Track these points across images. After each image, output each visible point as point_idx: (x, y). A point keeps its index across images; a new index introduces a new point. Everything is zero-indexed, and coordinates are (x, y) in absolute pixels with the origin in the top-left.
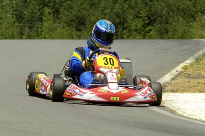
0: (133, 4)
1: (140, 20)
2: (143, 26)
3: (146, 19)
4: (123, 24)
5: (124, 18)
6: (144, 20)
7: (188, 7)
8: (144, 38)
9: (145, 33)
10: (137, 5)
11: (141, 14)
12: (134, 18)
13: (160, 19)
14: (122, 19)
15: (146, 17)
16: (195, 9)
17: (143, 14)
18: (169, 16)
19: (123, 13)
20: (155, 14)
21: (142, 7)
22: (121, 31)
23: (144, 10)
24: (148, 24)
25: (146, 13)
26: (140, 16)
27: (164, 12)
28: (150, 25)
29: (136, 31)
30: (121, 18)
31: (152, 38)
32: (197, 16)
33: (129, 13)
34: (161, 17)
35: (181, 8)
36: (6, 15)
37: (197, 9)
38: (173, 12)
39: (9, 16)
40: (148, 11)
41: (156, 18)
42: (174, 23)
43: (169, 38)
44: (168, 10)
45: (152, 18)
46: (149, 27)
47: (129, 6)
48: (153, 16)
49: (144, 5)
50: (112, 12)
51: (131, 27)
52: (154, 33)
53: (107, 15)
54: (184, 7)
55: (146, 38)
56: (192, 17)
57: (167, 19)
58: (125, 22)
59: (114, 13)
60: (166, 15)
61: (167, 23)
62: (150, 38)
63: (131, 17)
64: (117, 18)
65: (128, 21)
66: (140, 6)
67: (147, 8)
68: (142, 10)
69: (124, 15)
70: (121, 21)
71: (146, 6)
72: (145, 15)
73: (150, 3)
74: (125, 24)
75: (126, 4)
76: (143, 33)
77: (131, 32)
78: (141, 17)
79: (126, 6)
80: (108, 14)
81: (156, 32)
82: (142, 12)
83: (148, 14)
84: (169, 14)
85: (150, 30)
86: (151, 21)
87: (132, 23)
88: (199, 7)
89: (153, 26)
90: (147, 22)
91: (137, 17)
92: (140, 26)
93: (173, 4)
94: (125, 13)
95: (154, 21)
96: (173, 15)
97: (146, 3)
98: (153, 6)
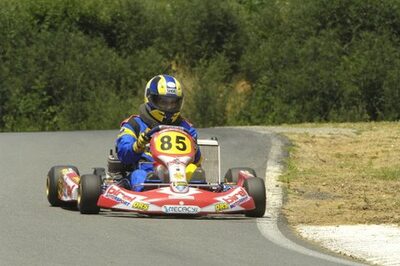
0: (18, 65)
1: (34, 95)
2: (40, 107)
3: (45, 93)
7: (121, 69)
8: (43, 130)
10: (26, 68)
12: (21, 92)
13: (70, 93)
15: (44, 90)
16: (134, 74)
20: (61, 84)
21: (36, 72)
23: (40, 77)
26: (33, 87)
27: (79, 80)
28: (52, 105)
29: (28, 117)
32: (138, 85)
33: (13, 83)
34: (74, 89)
35: (109, 71)
37: (138, 73)
38: (95, 79)
43: (89, 128)
44: (85, 75)
45: (56, 92)
46: (51, 109)
47: (11, 70)
48: (57, 87)
49: (39, 68)
51: (18, 109)
54: (115, 70)
55: (47, 128)
56: (131, 87)
57: (84, 93)
61: (84, 100)
63: (17, 91)
65: (12, 99)
66: (33, 69)
67: (46, 74)
68: (37, 78)
71: (43, 70)
73: (52, 64)
75: (6, 66)
77: (18, 118)
78: (35, 91)
79: (6, 69)
82: (37, 81)
84: (87, 83)
85: (53, 114)
87: (19, 103)
88: (141, 70)
90: (46, 99)
93: (95, 65)
96: (96, 85)
97: (44, 64)
98: (56, 68)
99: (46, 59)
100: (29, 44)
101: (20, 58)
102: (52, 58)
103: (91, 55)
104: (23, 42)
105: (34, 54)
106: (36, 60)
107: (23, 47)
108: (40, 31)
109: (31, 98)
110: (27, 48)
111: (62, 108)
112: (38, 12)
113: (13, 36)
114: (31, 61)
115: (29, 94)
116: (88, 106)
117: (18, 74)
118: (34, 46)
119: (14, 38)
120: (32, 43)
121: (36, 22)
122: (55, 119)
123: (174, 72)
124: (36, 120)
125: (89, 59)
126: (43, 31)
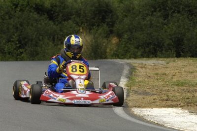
0: (5, 29)
1: (12, 43)
2: (15, 49)
6: (16, 44)
7: (55, 31)
8: (17, 60)
9: (17, 55)
10: (8, 30)
11: (12, 38)
12: (6, 42)
13: (30, 42)
15: (17, 41)
16: (62, 33)
18: (40, 40)
20: (25, 38)
21: (13, 32)
23: (16, 34)
24: (20, 47)
25: (17, 37)
27: (34, 36)
29: (9, 54)
31: (24, 60)
33: (2, 37)
34: (32, 40)
35: (49, 32)
37: (63, 32)
40: (20, 35)
41: (26, 42)
42: (44, 46)
43: (39, 60)
44: (37, 34)
45: (23, 42)
46: (21, 50)
49: (15, 30)
51: (4, 50)
52: (25, 55)
54: (52, 31)
55: (19, 59)
56: (60, 40)
57: (37, 42)
60: (36, 39)
61: (37, 46)
62: (22, 60)
63: (4, 41)
65: (1, 45)
66: (12, 31)
67: (18, 33)
68: (14, 35)
71: (17, 31)
72: (17, 39)
73: (21, 28)
76: (15, 55)
78: (13, 41)
81: (27, 54)
82: (14, 37)
83: (20, 38)
84: (38, 38)
85: (21, 53)
86: (22, 44)
89: (24, 48)
90: (18, 45)
91: (9, 41)
92: (12, 49)
93: (42, 29)
95: (26, 45)
96: (43, 39)
97: (17, 28)
98: (23, 30)
99: (18, 26)
100: (10, 18)
101: (5, 25)
102: (21, 25)
103: (41, 24)
104: (7, 17)
105: (13, 23)
106: (14, 26)
107: (7, 20)
108: (15, 12)
109: (11, 45)
110: (9, 20)
111: (26, 50)
112: (15, 3)
113: (2, 14)
114: (11, 27)
115: (10, 43)
116: (39, 49)
117: (4, 33)
118: (13, 19)
119: (3, 15)
120: (11, 18)
121: (13, 7)
122: (23, 55)
123: (81, 32)
124: (13, 56)
125: (39, 26)
126: (17, 12)
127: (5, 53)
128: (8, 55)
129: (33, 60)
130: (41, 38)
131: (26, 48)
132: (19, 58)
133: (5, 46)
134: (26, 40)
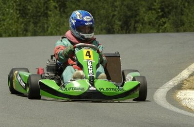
4: (136, 17)
5: (136, 11)
9: (159, 26)
11: (154, 6)
14: (134, 12)
17: (157, 5)
18: (185, 7)
19: (134, 5)
22: (133, 24)
24: (163, 16)
25: (160, 5)
30: (132, 10)
31: (167, 32)
36: (9, 11)
39: (12, 11)
40: (162, 2)
41: (170, 9)
42: (190, 14)
50: (123, 4)
52: (169, 25)
53: (117, 7)
58: (137, 15)
59: (125, 5)
60: (181, 6)
62: (165, 31)
64: (128, 10)
69: (136, 7)
70: (133, 14)
72: (158, 7)
74: (137, 16)
76: (157, 26)
80: (119, 6)
81: (170, 24)
86: (165, 13)
91: (150, 9)
92: (154, 19)
94: (136, 5)
95: (169, 13)
127: (145, 23)
128: (148, 26)
129: (178, 31)
130: (186, 4)
131: (170, 16)
132: (161, 29)
133: (145, 15)
134: (170, 8)
